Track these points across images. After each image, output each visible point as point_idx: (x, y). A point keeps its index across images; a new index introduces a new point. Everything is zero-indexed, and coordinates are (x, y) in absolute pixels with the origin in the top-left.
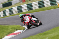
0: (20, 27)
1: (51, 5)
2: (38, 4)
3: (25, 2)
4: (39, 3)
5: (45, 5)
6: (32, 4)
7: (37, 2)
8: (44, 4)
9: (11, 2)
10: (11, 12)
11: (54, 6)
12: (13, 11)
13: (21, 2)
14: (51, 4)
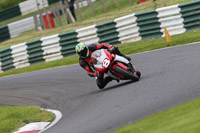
0: (36, 113)
1: (140, 38)
2: (98, 33)
3: (53, 26)
4: (101, 30)
5: (123, 36)
6: (77, 34)
7: (94, 26)
8: (118, 33)
9: (7, 28)
10: (6, 63)
11: (153, 38)
12: (12, 59)
13: (40, 28)
14: (140, 32)
